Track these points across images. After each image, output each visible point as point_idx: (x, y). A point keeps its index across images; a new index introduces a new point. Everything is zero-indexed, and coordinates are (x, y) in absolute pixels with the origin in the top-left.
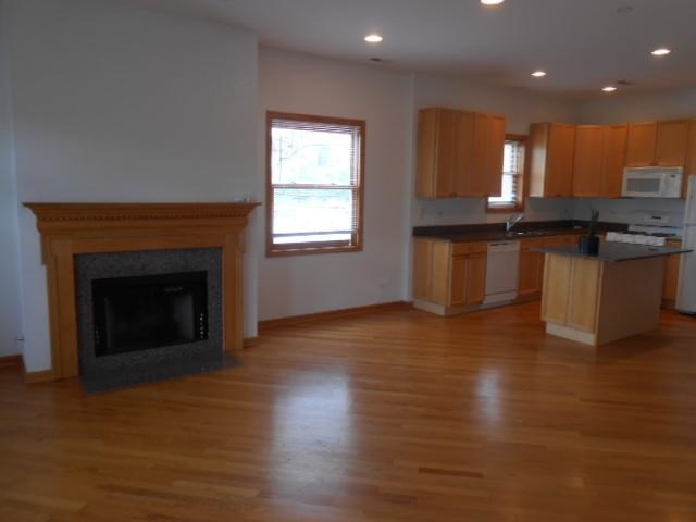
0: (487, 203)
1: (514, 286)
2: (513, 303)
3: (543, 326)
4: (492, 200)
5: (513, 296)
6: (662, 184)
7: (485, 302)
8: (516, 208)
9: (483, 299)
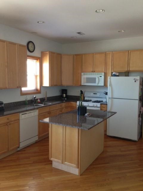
0: (21, 90)
1: (37, 133)
2: (36, 142)
3: (51, 162)
4: (24, 89)
5: (36, 139)
6: (97, 80)
7: (20, 147)
8: (37, 92)
9: (19, 145)
